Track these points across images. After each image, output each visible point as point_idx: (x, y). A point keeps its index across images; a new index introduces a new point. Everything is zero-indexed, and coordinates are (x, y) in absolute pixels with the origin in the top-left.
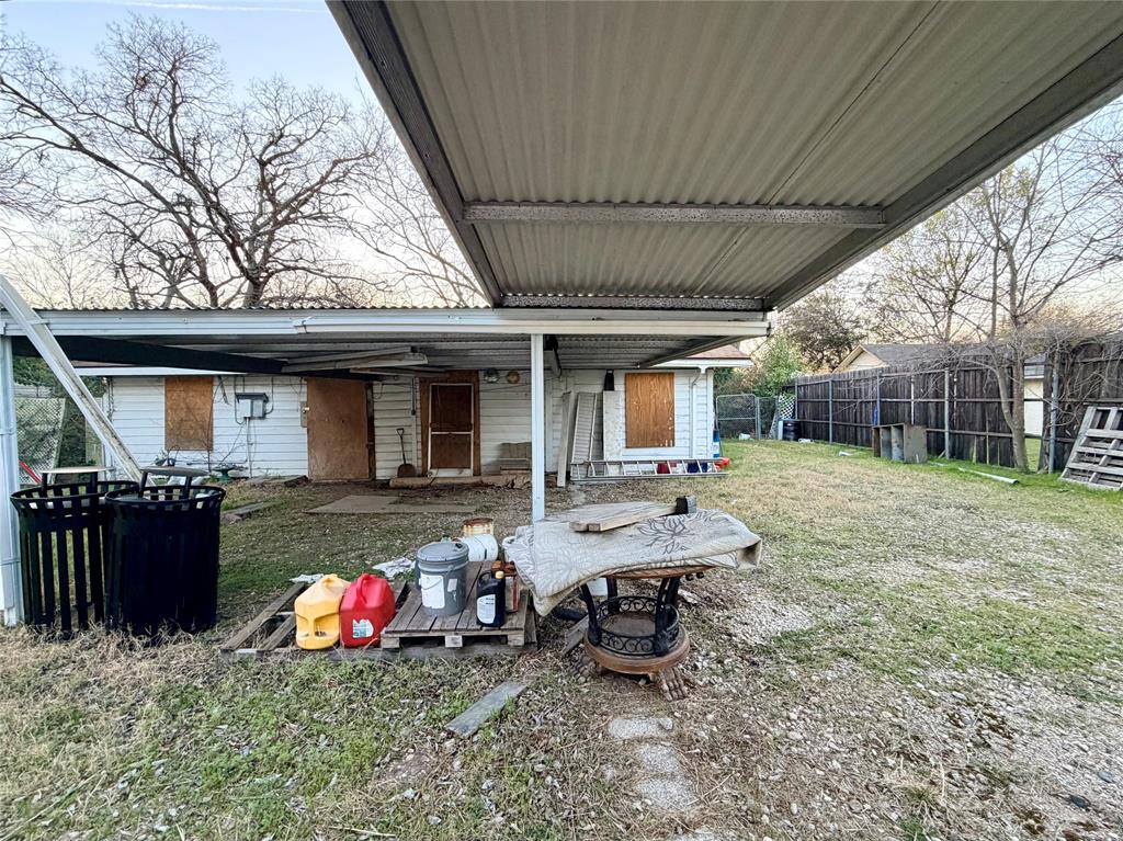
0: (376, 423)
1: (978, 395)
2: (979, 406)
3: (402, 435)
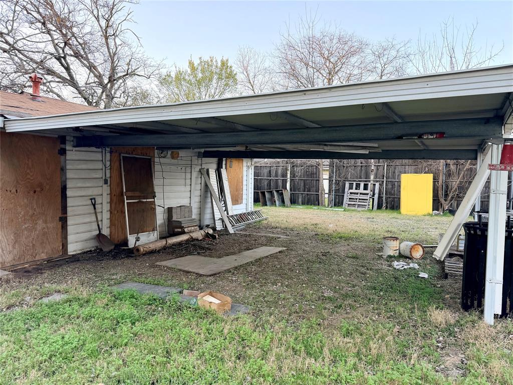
0: (69, 193)
1: (302, 177)
2: (302, 181)
3: (94, 205)
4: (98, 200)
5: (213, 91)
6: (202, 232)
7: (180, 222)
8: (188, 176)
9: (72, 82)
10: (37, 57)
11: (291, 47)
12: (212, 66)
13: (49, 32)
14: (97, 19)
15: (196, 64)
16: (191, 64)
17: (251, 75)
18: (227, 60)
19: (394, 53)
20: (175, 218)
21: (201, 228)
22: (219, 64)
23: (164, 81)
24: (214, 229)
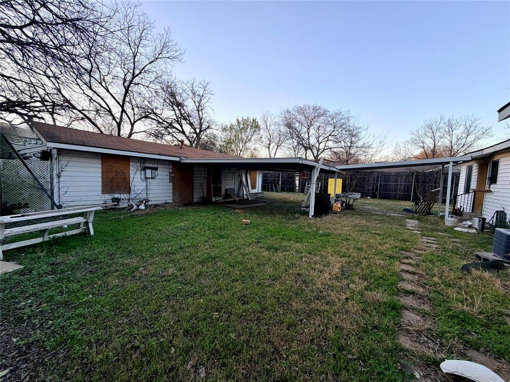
0: (194, 181)
1: (287, 178)
3: (202, 186)
4: (203, 184)
5: (248, 134)
6: (238, 198)
7: (230, 194)
8: (234, 177)
9: (183, 132)
10: (169, 121)
11: (288, 112)
12: (248, 121)
13: (174, 110)
14: (195, 102)
15: (240, 121)
16: (238, 120)
17: (268, 125)
18: (256, 119)
19: (341, 117)
20: (228, 193)
21: (238, 197)
22: (252, 121)
23: (224, 129)
24: (243, 198)
